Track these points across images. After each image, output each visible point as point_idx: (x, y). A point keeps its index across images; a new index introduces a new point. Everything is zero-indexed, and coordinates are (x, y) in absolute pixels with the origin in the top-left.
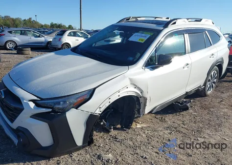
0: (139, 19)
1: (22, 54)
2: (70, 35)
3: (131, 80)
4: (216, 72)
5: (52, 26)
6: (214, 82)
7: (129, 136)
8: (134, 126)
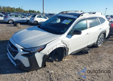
0: (68, 12)
1: (16, 26)
2: (38, 17)
3: (62, 41)
4: (102, 36)
5: (30, 11)
6: (102, 41)
7: (61, 64)
8: (63, 60)
